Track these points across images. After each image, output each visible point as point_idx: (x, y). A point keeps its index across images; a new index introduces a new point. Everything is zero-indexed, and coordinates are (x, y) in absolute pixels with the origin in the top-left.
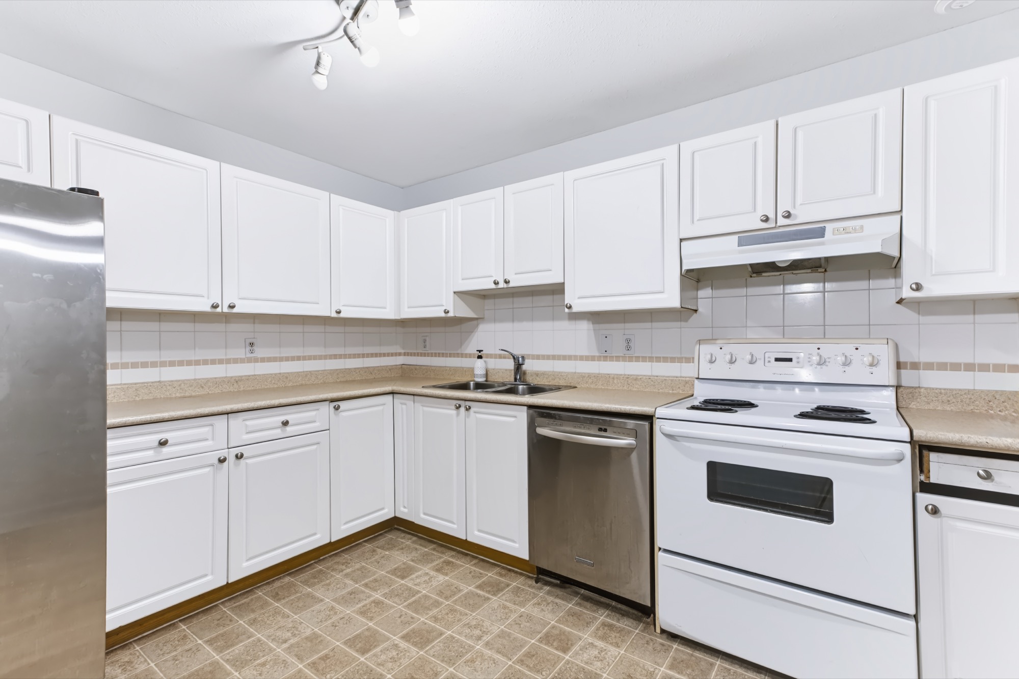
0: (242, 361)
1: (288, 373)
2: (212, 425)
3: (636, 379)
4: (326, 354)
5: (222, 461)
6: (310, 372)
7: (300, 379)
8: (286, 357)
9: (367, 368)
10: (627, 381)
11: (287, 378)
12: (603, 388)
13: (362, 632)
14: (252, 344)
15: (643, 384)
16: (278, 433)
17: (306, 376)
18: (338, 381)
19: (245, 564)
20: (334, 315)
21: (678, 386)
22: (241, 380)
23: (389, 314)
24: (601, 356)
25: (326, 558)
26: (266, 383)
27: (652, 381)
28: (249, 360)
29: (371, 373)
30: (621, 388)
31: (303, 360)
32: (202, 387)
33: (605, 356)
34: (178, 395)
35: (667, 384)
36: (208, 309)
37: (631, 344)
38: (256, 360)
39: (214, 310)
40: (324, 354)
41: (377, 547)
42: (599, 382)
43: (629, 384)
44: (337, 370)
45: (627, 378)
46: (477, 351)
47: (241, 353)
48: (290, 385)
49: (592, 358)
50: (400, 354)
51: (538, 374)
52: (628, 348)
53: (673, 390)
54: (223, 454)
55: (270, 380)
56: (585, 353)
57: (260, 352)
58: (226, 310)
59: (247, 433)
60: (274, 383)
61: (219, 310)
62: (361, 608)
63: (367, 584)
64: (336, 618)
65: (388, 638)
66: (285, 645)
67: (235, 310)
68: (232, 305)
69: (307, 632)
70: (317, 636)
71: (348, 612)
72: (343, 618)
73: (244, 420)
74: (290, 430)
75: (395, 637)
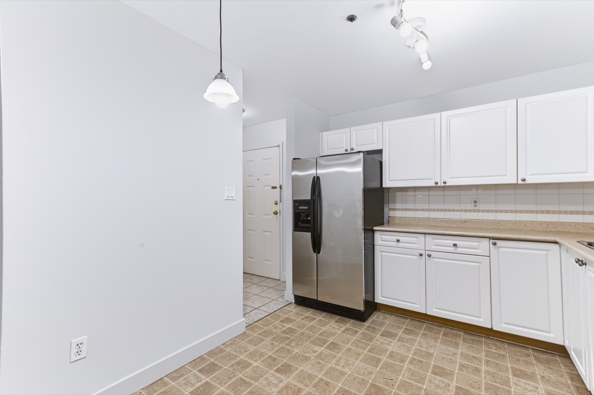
0: (470, 211)
1: (500, 220)
2: (418, 238)
4: (537, 209)
5: (421, 255)
6: (519, 221)
7: (510, 225)
8: (501, 210)
9: (586, 223)
11: (499, 223)
13: (447, 369)
14: (475, 202)
16: (452, 249)
18: (548, 230)
19: (435, 310)
20: (520, 182)
22: (467, 221)
25: (494, 339)
26: (483, 224)
28: (474, 211)
31: (515, 213)
32: (446, 223)
34: (435, 225)
36: (434, 185)
38: (479, 211)
39: (436, 185)
40: (535, 210)
47: (471, 206)
48: (501, 228)
54: (423, 252)
55: (486, 223)
57: (481, 207)
58: (443, 184)
59: (435, 245)
60: (489, 225)
61: (439, 185)
62: (465, 364)
63: (489, 361)
64: (449, 357)
65: (452, 381)
66: (419, 348)
67: (447, 184)
68: (444, 182)
69: (431, 351)
70: (432, 355)
71: (458, 360)
72: (452, 360)
73: (432, 239)
74: (459, 250)
75: (454, 383)
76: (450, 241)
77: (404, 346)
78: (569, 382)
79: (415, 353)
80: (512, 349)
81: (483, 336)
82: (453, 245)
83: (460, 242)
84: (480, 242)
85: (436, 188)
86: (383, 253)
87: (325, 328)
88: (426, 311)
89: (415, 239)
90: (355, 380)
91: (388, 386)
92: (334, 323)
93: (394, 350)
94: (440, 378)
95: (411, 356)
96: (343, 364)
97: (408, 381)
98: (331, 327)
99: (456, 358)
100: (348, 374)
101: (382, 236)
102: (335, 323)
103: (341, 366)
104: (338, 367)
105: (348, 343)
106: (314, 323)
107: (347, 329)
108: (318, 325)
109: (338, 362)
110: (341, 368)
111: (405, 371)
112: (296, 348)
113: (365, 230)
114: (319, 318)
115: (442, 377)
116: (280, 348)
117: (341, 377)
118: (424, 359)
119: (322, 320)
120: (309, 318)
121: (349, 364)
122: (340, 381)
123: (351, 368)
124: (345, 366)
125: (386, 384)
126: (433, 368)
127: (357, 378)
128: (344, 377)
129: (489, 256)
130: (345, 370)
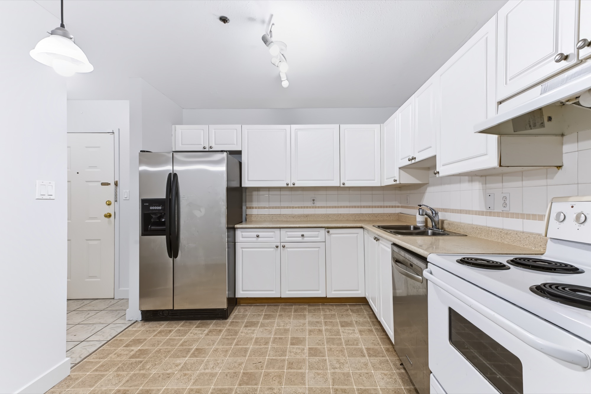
0: (310, 207)
1: (329, 214)
2: (274, 232)
3: (507, 234)
4: (350, 205)
5: (277, 247)
6: (340, 214)
7: (335, 217)
8: (329, 206)
9: (374, 214)
10: (501, 235)
11: (328, 216)
12: (485, 238)
13: (301, 338)
14: (314, 200)
15: (512, 239)
16: (300, 239)
17: (338, 216)
18: (355, 219)
19: (287, 292)
20: (342, 185)
21: (539, 244)
22: (308, 216)
23: (376, 183)
24: (487, 212)
25: (327, 305)
26: (319, 218)
27: (519, 237)
28: (313, 207)
29: (376, 217)
30: (496, 240)
31: (338, 208)
32: (294, 218)
33: (489, 212)
34: (285, 220)
35: (530, 241)
36: (285, 186)
37: (507, 202)
38: (316, 207)
39: (287, 186)
40: (349, 205)
41: (351, 309)
42: (482, 233)
43: (502, 238)
44: (355, 214)
45: (501, 232)
46: (418, 205)
47: (310, 204)
48: (330, 220)
49: (481, 213)
50: (398, 207)
51: (450, 223)
52: (505, 205)
53: (535, 247)
54: (278, 244)
55: (321, 216)
56: (477, 208)
57: (317, 204)
58: (292, 186)
59: (288, 237)
60: (322, 218)
61: (289, 186)
62: (312, 329)
63: (326, 322)
64: (301, 328)
65: (305, 345)
66: (278, 328)
67: (296, 186)
68: (294, 183)
69: (288, 327)
70: (288, 330)
71: (307, 328)
72: (303, 329)
73: (286, 232)
74: (306, 239)
75: (307, 346)
76: (299, 233)
77: (266, 330)
78: (369, 320)
79: (276, 333)
80: (338, 309)
81: (320, 305)
82: (301, 236)
83: (306, 233)
84: (319, 231)
85: (287, 188)
86: (243, 249)
87: (186, 337)
88: (281, 295)
89: (272, 233)
90: (226, 376)
91: (258, 368)
92: (195, 329)
93: (258, 336)
94: (297, 346)
95: (272, 336)
96: (212, 366)
97: (274, 358)
98: (192, 335)
99: (305, 326)
100: (219, 373)
101: (243, 233)
102: (197, 329)
103: (210, 369)
104: (207, 371)
105: (214, 344)
106: (171, 335)
107: (210, 331)
108: (177, 336)
109: (207, 366)
110: (210, 370)
111: (270, 351)
112: (153, 369)
113: (228, 228)
114: (176, 329)
115: (298, 345)
116: (131, 377)
117: (212, 379)
118: (283, 335)
119: (180, 330)
120: (163, 332)
121: (218, 363)
122: (212, 383)
123: (221, 366)
124: (215, 367)
125: (256, 368)
126: (291, 340)
127: (229, 373)
128: (216, 378)
129: (325, 242)
130: (215, 371)
